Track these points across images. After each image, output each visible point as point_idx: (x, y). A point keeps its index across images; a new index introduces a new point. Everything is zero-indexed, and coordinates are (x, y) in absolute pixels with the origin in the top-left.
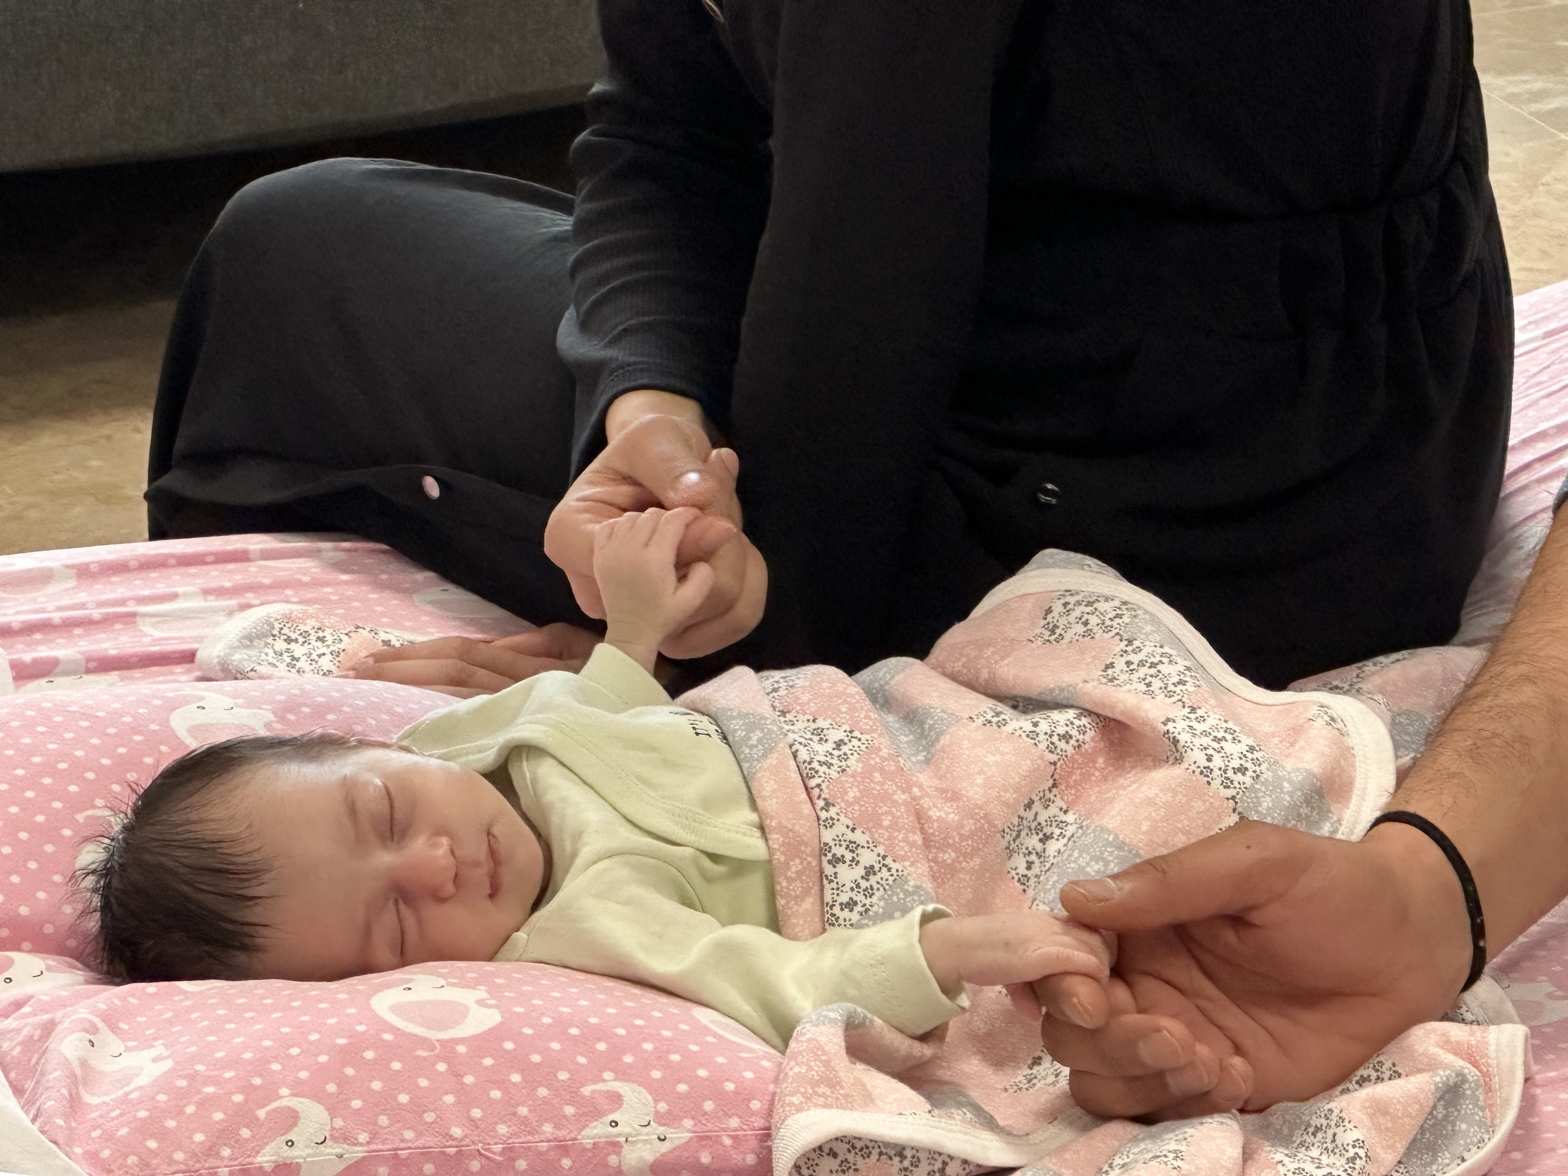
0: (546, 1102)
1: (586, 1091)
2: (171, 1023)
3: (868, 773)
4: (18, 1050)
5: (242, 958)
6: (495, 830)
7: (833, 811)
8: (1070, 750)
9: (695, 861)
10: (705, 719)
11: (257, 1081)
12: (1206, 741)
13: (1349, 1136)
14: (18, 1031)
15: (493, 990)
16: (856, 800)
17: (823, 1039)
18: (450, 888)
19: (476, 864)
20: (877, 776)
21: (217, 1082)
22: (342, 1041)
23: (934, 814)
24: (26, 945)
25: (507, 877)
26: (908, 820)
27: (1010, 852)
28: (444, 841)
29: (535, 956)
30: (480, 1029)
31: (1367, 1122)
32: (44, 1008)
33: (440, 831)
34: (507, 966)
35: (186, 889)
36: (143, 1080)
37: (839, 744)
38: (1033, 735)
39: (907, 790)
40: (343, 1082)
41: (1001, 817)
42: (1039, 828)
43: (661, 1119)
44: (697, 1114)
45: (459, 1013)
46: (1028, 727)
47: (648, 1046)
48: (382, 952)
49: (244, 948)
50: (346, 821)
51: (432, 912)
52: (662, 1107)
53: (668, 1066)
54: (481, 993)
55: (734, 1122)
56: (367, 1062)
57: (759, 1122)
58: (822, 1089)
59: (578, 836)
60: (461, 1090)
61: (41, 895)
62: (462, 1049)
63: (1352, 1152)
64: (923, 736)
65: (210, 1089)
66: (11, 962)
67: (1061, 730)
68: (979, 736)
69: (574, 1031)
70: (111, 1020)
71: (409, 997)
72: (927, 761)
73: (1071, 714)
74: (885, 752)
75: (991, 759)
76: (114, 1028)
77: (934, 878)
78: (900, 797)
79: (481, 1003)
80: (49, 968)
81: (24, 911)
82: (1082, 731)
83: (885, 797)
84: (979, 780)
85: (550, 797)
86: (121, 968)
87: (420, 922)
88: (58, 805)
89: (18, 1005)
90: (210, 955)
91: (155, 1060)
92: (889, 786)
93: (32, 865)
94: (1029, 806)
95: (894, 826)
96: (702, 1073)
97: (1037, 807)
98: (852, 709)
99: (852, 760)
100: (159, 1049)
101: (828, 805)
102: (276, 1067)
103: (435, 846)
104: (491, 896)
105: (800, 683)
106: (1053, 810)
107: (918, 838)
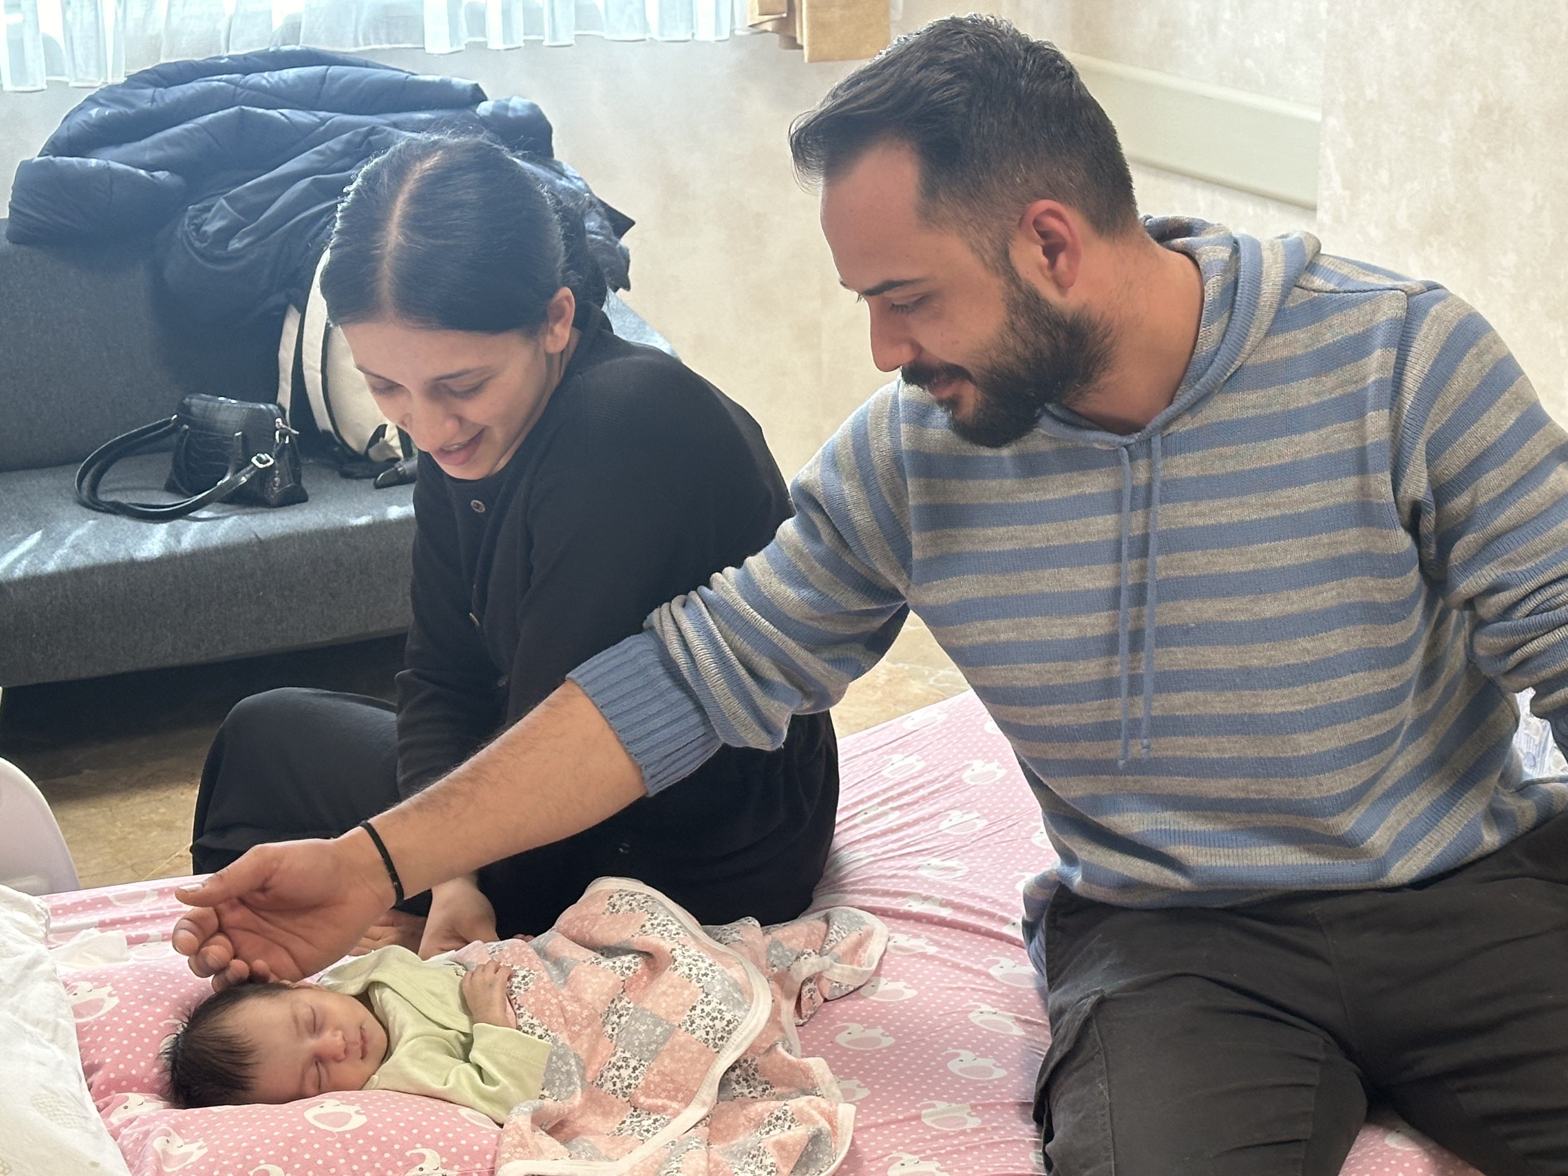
0: (388, 1160)
1: (408, 1154)
2: (206, 1129)
3: (538, 989)
4: (131, 1145)
5: (242, 1094)
6: (364, 1027)
7: (522, 1010)
8: (631, 975)
9: (457, 1037)
10: (461, 967)
11: (249, 1157)
12: (690, 960)
13: (768, 1161)
14: (131, 1135)
15: (364, 1106)
16: (533, 1003)
17: (520, 1123)
18: (343, 1056)
19: (355, 1043)
20: (542, 992)
21: (230, 1158)
22: (290, 1135)
23: (569, 1008)
24: (135, 1089)
25: (369, 1048)
26: (557, 1012)
27: (604, 1024)
28: (340, 1033)
29: (384, 1086)
30: (357, 1125)
31: (776, 1153)
32: (144, 1123)
33: (337, 1028)
34: (370, 1092)
35: (214, 1061)
36: (193, 1159)
37: (524, 977)
38: (613, 968)
39: (557, 997)
40: (291, 1155)
41: (601, 1008)
42: (617, 1011)
43: (444, 1166)
44: (462, 1162)
45: (348, 1118)
46: (611, 964)
47: (437, 1130)
48: (309, 1087)
49: (243, 1089)
50: (293, 1025)
51: (334, 1067)
52: (444, 1160)
53: (447, 1140)
54: (357, 1107)
55: (478, 1166)
56: (302, 1145)
57: (489, 1165)
58: (520, 1149)
59: (402, 1027)
60: (348, 1156)
61: (142, 1064)
62: (348, 1136)
63: (769, 1169)
64: (563, 971)
65: (226, 1163)
66: (127, 1098)
67: (626, 965)
68: (589, 969)
69: (402, 1124)
70: (177, 1128)
71: (323, 1111)
72: (565, 983)
73: (630, 957)
74: (545, 979)
75: (594, 980)
76: (179, 1133)
77: (570, 1038)
78: (554, 1001)
79: (357, 1112)
80: (146, 1101)
81: (134, 1072)
82: (636, 964)
83: (547, 1002)
84: (590, 991)
85: (388, 1008)
86: (181, 1099)
87: (328, 1073)
88: (151, 1019)
89: (131, 1121)
90: (226, 1093)
91: (200, 1148)
92: (549, 996)
93: (138, 1049)
94: (612, 1002)
95: (551, 1015)
96: (463, 1142)
97: (616, 1002)
98: (530, 959)
99: (531, 984)
100: (201, 1142)
101: (520, 1007)
102: (258, 1149)
103: (335, 1036)
104: (362, 1058)
105: (505, 948)
106: (623, 1003)
107: (562, 1020)
